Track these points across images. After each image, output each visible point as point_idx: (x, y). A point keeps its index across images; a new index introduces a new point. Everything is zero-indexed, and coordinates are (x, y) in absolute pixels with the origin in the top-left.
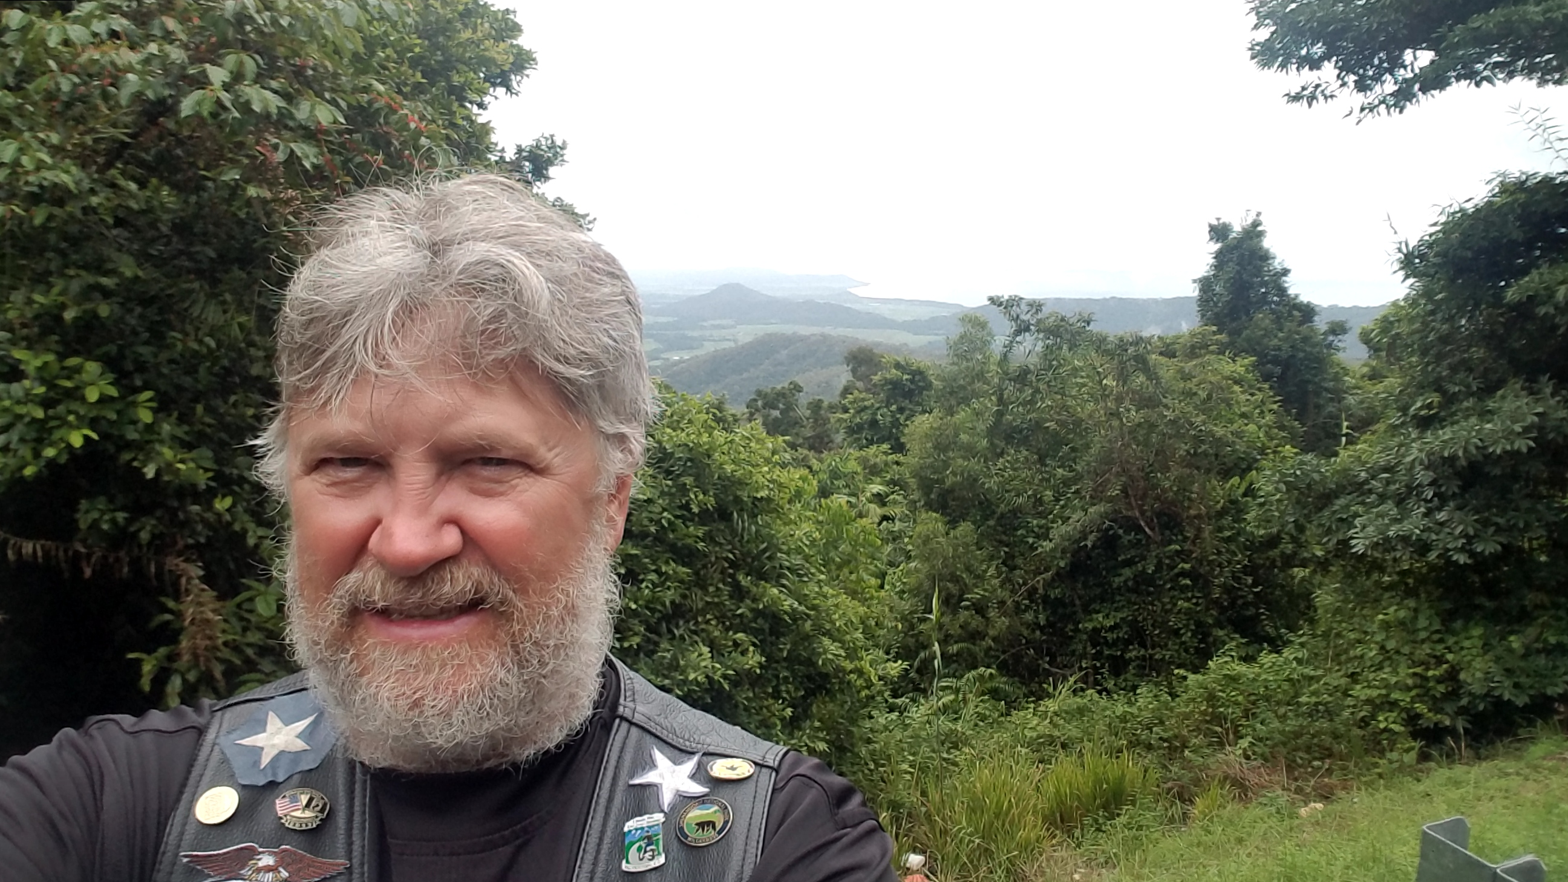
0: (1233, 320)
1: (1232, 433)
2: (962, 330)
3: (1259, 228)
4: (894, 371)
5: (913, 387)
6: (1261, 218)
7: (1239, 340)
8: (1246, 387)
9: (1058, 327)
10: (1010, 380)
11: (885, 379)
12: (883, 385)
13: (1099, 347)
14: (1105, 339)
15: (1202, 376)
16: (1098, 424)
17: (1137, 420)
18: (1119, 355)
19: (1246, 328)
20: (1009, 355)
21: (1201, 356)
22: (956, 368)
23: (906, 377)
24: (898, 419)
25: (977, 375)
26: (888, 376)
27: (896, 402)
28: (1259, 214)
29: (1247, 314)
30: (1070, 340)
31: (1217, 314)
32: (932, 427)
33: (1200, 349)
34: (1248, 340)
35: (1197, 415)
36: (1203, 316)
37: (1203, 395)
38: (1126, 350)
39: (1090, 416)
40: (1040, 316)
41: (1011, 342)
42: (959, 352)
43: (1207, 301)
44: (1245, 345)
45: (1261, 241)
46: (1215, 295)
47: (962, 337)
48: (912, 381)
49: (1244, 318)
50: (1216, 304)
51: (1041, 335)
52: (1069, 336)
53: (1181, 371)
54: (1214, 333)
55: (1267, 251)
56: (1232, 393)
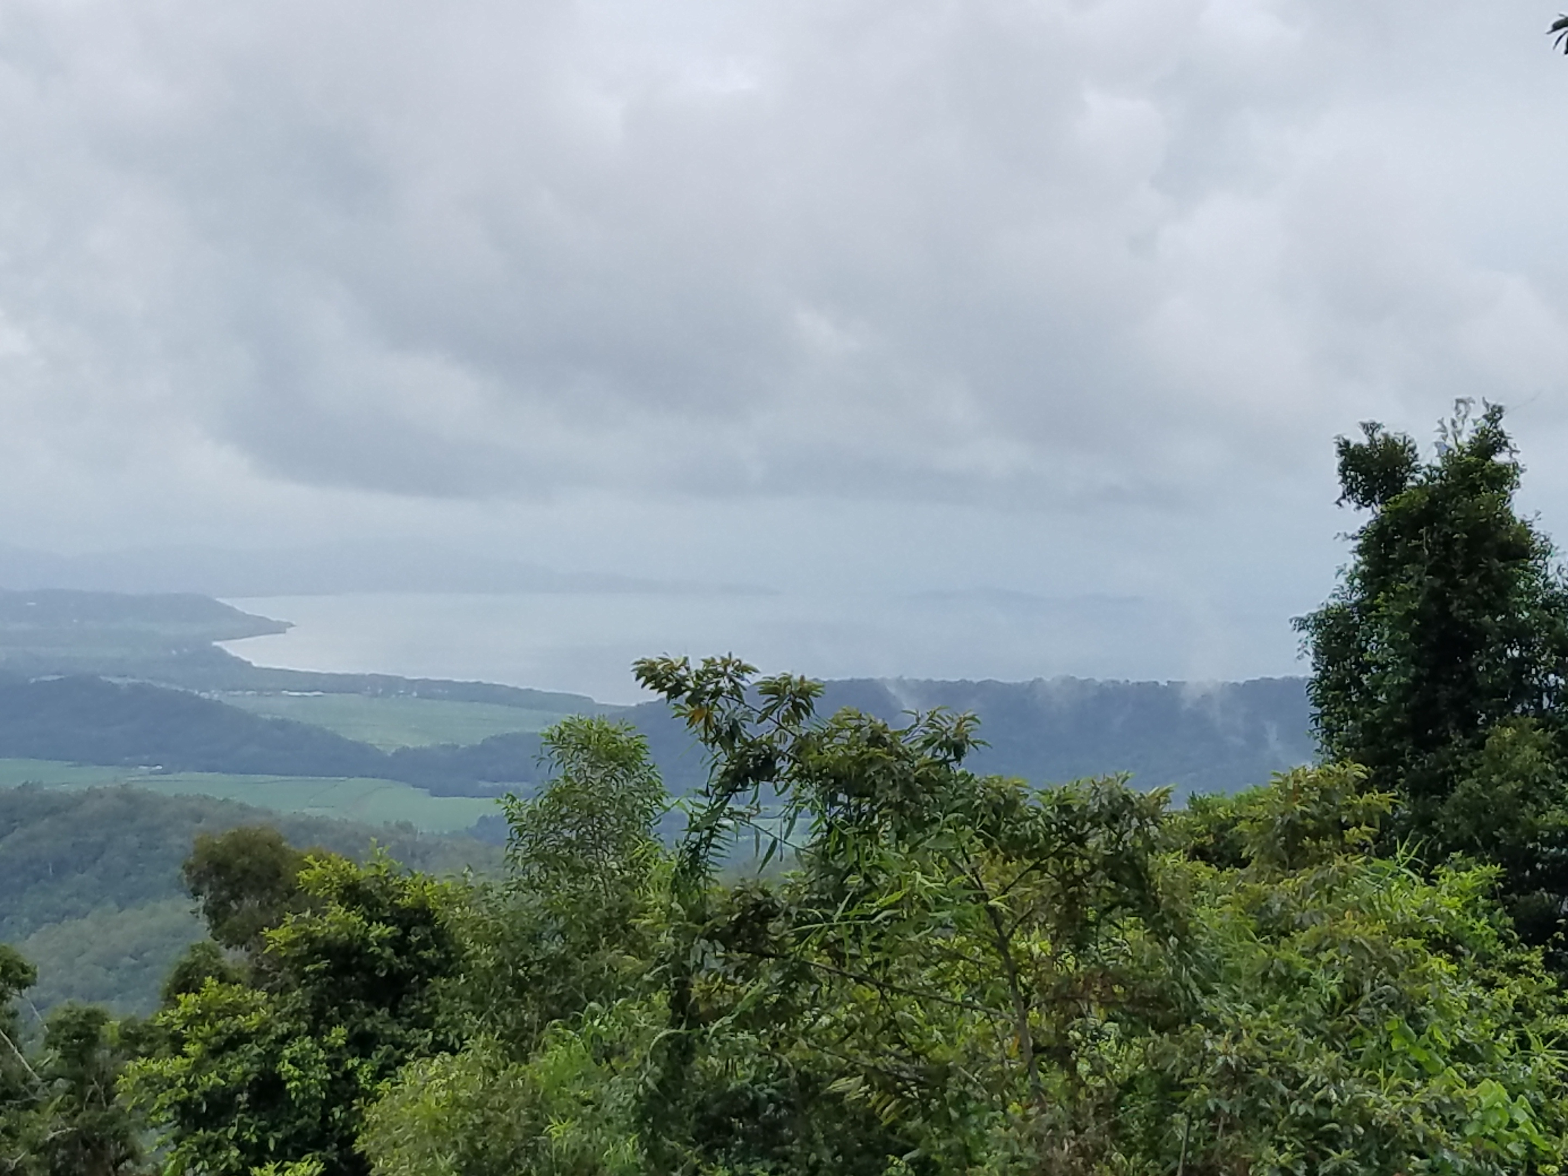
0: (1425, 745)
1: (1427, 1113)
2: (558, 774)
3: (1501, 458)
4: (337, 911)
5: (401, 963)
6: (1503, 425)
7: (1445, 811)
8: (1470, 961)
9: (863, 763)
10: (710, 937)
11: (311, 939)
12: (303, 960)
13: (994, 830)
14: (1012, 805)
15: (1324, 925)
16: (1001, 1083)
17: (1122, 1071)
18: (1059, 855)
19: (1467, 773)
20: (710, 857)
21: (1322, 859)
22: (539, 899)
23: (379, 930)
24: (350, 1075)
25: (608, 923)
26: (318, 930)
27: (344, 1015)
28: (1494, 415)
29: (1467, 724)
30: (900, 807)
31: (1371, 729)
32: (456, 1102)
33: (1315, 836)
34: (1475, 809)
35: (1312, 1053)
36: (1330, 731)
37: (1331, 986)
38: (1081, 840)
39: (973, 1057)
40: (806, 726)
41: (714, 813)
42: (548, 845)
43: (1340, 685)
44: (1466, 827)
45: (1506, 498)
46: (1365, 668)
47: (558, 797)
48: (400, 945)
49: (1457, 738)
50: (1368, 697)
51: (810, 793)
52: (895, 795)
53: (1259, 907)
54: (1363, 786)
55: (1525, 530)
56: (1423, 978)
